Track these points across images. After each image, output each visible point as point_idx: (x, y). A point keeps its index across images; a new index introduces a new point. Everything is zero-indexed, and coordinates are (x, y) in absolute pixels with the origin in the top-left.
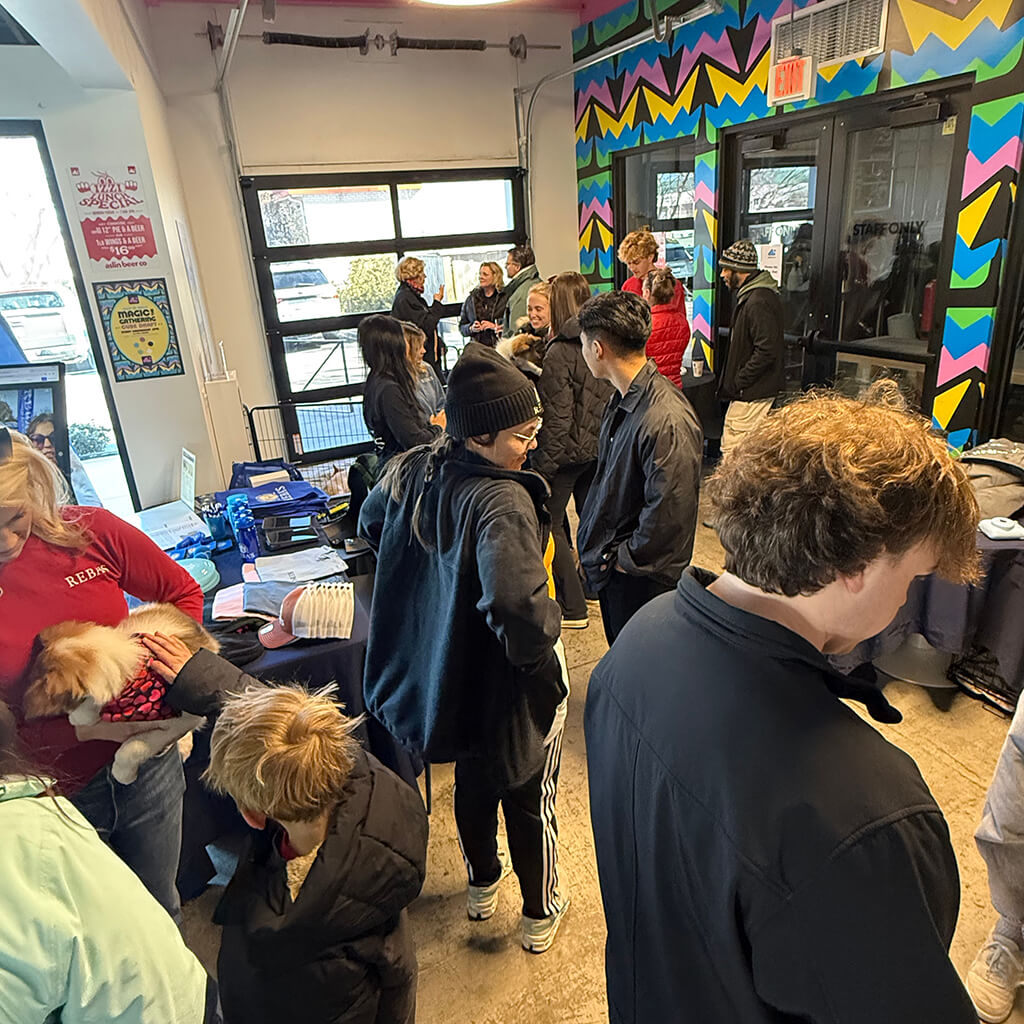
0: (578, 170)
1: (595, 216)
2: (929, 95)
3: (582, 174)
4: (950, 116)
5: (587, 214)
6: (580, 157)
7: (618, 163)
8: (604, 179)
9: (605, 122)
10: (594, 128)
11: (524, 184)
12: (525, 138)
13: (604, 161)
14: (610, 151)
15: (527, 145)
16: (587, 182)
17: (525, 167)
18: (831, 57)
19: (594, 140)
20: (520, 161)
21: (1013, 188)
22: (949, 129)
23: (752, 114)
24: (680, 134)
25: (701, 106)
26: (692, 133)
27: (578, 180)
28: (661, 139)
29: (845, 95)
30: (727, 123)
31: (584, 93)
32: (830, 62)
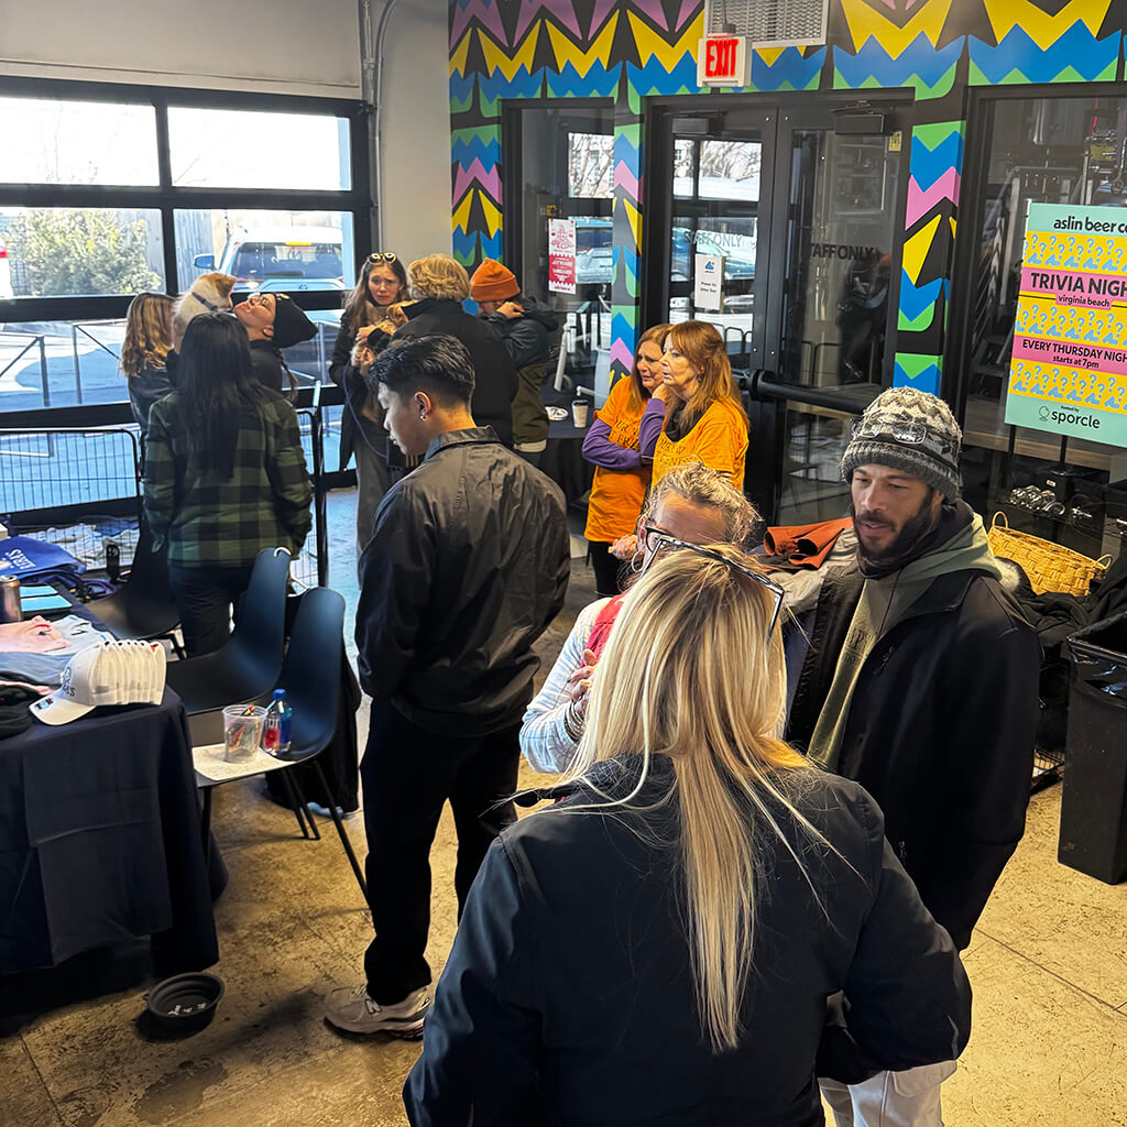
0: (452, 115)
1: (476, 185)
2: (873, 103)
3: (457, 121)
4: (895, 130)
5: (465, 180)
6: (455, 97)
7: (510, 117)
8: (491, 134)
9: (494, 57)
10: (476, 61)
11: (370, 125)
12: (372, 60)
13: (490, 109)
14: (499, 97)
15: (375, 70)
16: (468, 134)
17: (371, 102)
18: (772, 37)
19: (476, 76)
20: (365, 91)
21: (954, 223)
22: (894, 145)
23: (683, 87)
24: (595, 94)
25: (621, 63)
26: (610, 96)
27: (452, 130)
28: (570, 95)
29: (786, 87)
30: (654, 92)
31: (464, 8)
32: (771, 44)
